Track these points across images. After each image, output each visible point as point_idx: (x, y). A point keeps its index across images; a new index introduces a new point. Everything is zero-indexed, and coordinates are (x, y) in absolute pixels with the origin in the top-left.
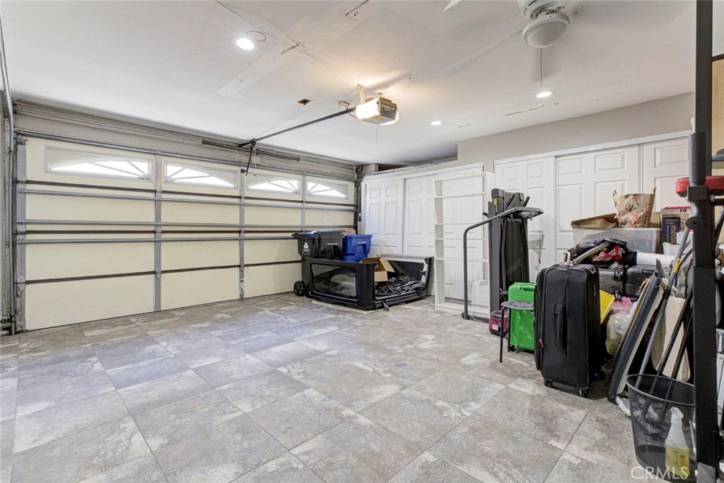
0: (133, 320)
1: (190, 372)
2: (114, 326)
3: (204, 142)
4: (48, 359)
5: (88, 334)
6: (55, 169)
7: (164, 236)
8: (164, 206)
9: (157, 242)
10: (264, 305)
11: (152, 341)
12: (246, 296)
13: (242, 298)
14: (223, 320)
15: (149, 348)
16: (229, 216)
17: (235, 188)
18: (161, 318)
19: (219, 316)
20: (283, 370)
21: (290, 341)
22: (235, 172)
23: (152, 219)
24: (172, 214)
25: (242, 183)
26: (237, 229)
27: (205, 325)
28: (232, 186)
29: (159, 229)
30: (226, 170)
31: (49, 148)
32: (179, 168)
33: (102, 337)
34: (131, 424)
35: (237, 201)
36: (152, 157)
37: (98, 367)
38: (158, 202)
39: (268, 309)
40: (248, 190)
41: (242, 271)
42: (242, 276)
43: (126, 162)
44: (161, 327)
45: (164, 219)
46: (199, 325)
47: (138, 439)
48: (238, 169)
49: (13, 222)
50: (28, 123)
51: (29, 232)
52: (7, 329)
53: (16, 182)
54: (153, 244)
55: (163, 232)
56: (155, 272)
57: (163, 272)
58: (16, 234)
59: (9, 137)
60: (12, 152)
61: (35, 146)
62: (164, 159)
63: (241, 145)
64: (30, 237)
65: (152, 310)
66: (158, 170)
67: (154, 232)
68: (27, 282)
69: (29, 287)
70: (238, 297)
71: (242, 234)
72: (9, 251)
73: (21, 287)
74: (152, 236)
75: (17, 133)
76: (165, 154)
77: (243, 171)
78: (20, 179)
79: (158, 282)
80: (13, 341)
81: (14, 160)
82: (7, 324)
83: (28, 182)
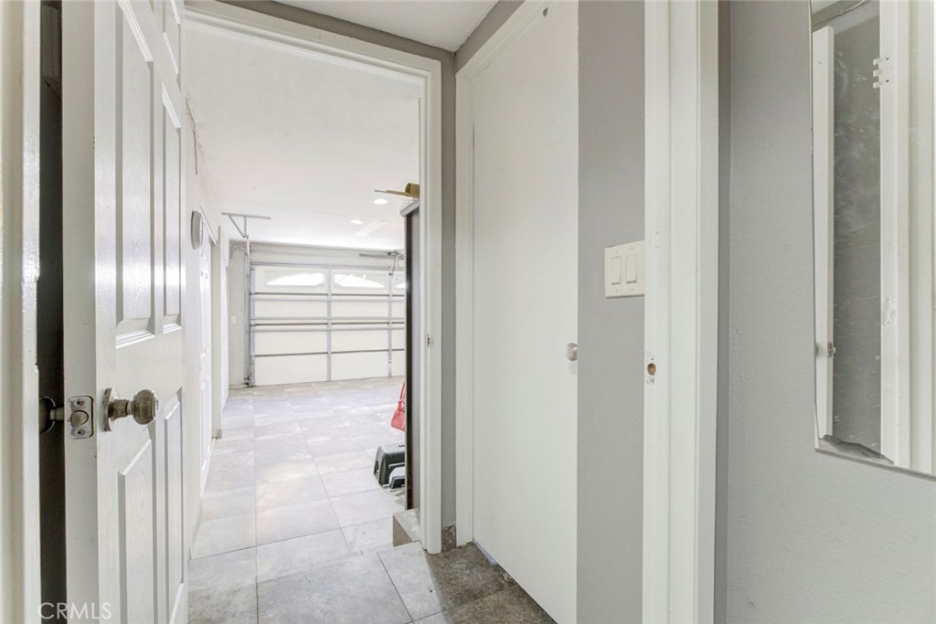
0: (312, 385)
1: (331, 411)
2: (301, 387)
3: (362, 255)
4: (266, 400)
5: (286, 390)
6: (270, 284)
7: (334, 327)
8: (333, 304)
9: (329, 331)
11: (319, 396)
12: (393, 375)
13: (390, 376)
14: (367, 388)
15: (316, 399)
16: (380, 311)
17: (385, 288)
18: (329, 386)
19: (366, 386)
20: (379, 414)
22: (385, 275)
23: (325, 315)
24: (340, 310)
25: (390, 285)
26: (387, 321)
27: (354, 390)
28: (382, 286)
29: (330, 322)
30: (378, 275)
31: (267, 271)
32: (343, 276)
33: (294, 393)
34: (297, 424)
35: (386, 298)
36: (326, 270)
37: (288, 404)
38: (329, 302)
40: (395, 289)
41: (390, 355)
42: (390, 359)
44: (328, 390)
45: (333, 315)
46: (350, 391)
48: (388, 272)
49: (249, 319)
50: (257, 257)
51: (257, 325)
52: (247, 384)
53: (250, 294)
54: (325, 333)
55: (333, 324)
56: (327, 353)
57: (333, 353)
58: (250, 326)
59: (247, 267)
60: (249, 276)
61: (259, 270)
62: (334, 271)
63: (389, 254)
64: (257, 328)
65: (325, 380)
66: (329, 279)
67: (327, 324)
68: (256, 356)
69: (257, 359)
70: (387, 375)
71: (390, 325)
72: (247, 336)
73: (253, 358)
74: (325, 327)
75: (251, 263)
76: (334, 266)
77: (390, 274)
78: (253, 292)
79: (329, 359)
80: (250, 390)
81: (250, 280)
82: (247, 381)
83: (256, 293)
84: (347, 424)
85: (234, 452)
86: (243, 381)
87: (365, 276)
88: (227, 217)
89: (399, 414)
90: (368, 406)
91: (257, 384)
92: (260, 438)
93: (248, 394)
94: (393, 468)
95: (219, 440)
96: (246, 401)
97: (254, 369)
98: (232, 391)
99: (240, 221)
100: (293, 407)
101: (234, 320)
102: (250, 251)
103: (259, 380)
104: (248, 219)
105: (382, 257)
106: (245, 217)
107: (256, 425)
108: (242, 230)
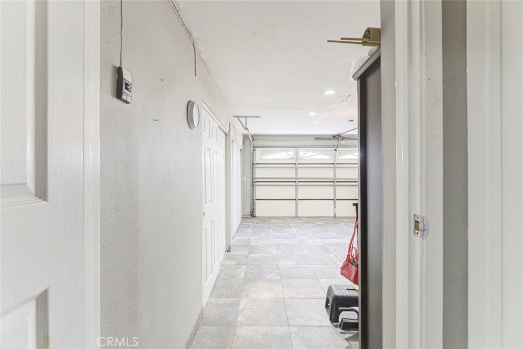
0: (287, 219)
1: (296, 239)
2: (280, 220)
3: (316, 139)
4: (260, 226)
5: (272, 221)
6: (263, 158)
7: (299, 184)
8: (299, 170)
9: (296, 186)
10: (343, 222)
11: (290, 227)
12: (337, 216)
13: (335, 217)
14: (320, 225)
15: (288, 229)
16: (328, 174)
17: (331, 159)
18: (297, 220)
19: (319, 223)
20: (328, 247)
21: (341, 238)
22: (331, 151)
23: (294, 176)
24: (303, 174)
25: (335, 157)
26: (333, 180)
27: (312, 225)
28: (330, 158)
29: (297, 181)
30: (327, 151)
31: (262, 151)
32: (305, 152)
33: (276, 223)
34: (275, 247)
35: (332, 165)
36: (295, 149)
37: (271, 231)
38: (296, 169)
39: (343, 224)
40: (338, 159)
41: (335, 203)
42: (335, 205)
43: (284, 153)
44: (295, 223)
45: (299, 176)
46: (309, 225)
47: (275, 251)
48: (333, 149)
49: (253, 179)
50: (256, 143)
51: (256, 182)
52: (252, 215)
53: (253, 164)
54: (294, 187)
55: (299, 182)
56: (295, 200)
57: (299, 200)
58: (253, 182)
59: (252, 148)
60: (253, 154)
61: (258, 150)
62: (299, 149)
63: (334, 137)
64: (257, 183)
65: (294, 216)
66: (297, 154)
67: (295, 182)
68: (256, 200)
69: (257, 201)
70: (333, 216)
71: (335, 183)
72: (252, 188)
73: (255, 201)
74: (294, 183)
75: (254, 147)
76: (299, 147)
77: (335, 150)
78: (255, 163)
79: (297, 204)
80: (253, 219)
81: (253, 156)
82: (251, 214)
83: (256, 164)
84: (306, 252)
85: (235, 264)
86: (249, 213)
87: (318, 152)
88: (236, 118)
89: (348, 265)
90: (321, 238)
91: (257, 216)
92: (251, 255)
93: (251, 222)
94: (342, 310)
95: (229, 253)
96: (249, 226)
97: (255, 207)
98: (244, 219)
99: (243, 120)
100: (274, 234)
101: (245, 179)
102: (253, 140)
103: (258, 213)
104: (247, 118)
105: (330, 139)
106: (246, 117)
107: (252, 244)
108: (245, 126)
